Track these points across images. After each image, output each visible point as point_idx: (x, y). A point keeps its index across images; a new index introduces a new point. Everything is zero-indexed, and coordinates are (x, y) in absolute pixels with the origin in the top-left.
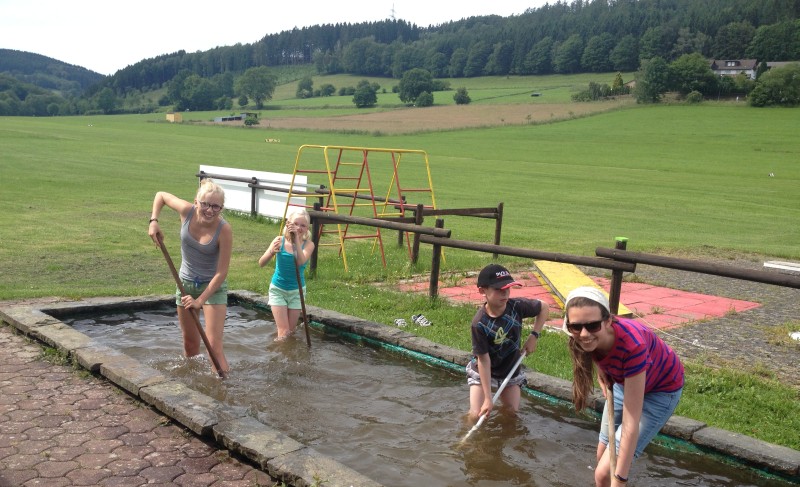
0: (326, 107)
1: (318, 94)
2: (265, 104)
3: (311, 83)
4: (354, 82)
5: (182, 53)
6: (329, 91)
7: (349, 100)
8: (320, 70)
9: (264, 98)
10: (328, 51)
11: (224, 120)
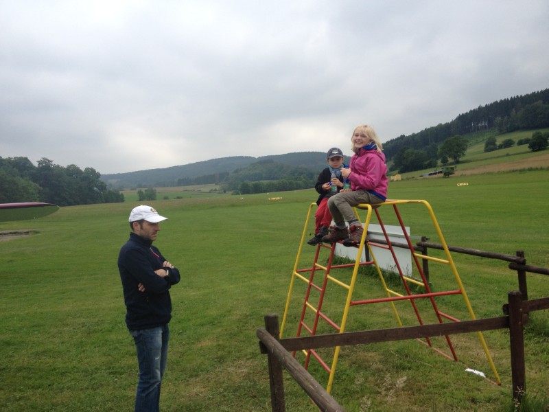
0: (508, 155)
1: (501, 147)
2: (460, 159)
3: (495, 141)
4: (529, 135)
5: (403, 137)
6: (508, 144)
7: (526, 147)
8: (501, 131)
9: (459, 156)
10: (506, 117)
11: (430, 174)
